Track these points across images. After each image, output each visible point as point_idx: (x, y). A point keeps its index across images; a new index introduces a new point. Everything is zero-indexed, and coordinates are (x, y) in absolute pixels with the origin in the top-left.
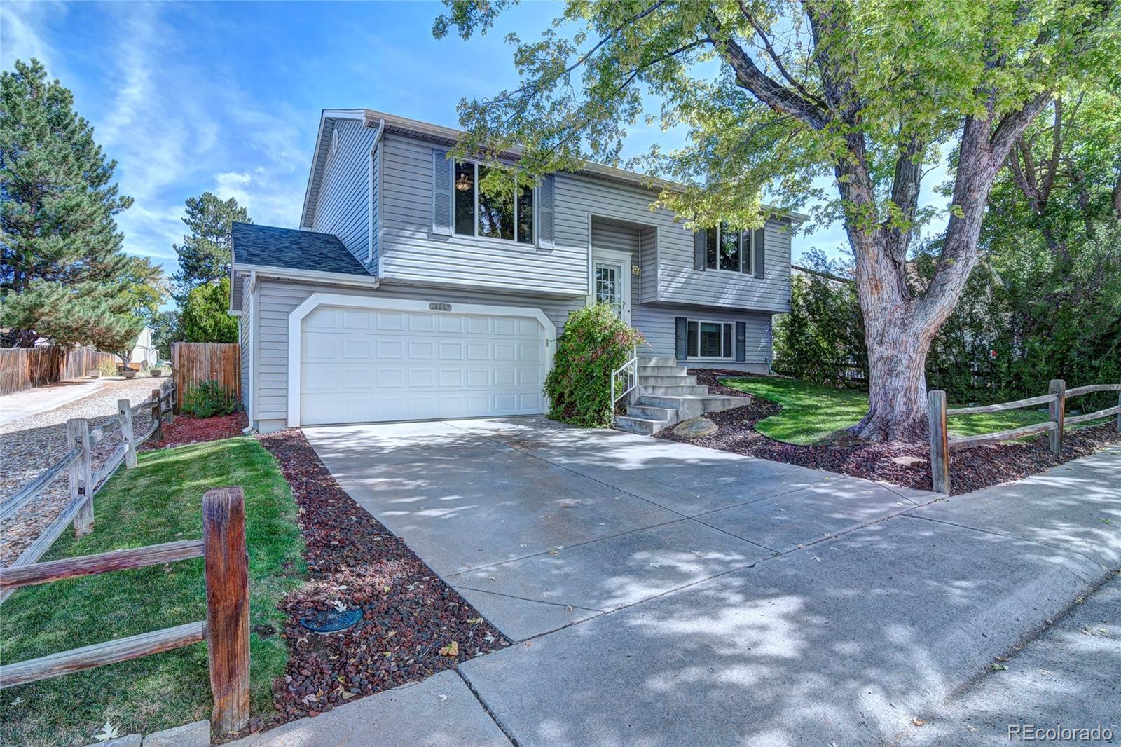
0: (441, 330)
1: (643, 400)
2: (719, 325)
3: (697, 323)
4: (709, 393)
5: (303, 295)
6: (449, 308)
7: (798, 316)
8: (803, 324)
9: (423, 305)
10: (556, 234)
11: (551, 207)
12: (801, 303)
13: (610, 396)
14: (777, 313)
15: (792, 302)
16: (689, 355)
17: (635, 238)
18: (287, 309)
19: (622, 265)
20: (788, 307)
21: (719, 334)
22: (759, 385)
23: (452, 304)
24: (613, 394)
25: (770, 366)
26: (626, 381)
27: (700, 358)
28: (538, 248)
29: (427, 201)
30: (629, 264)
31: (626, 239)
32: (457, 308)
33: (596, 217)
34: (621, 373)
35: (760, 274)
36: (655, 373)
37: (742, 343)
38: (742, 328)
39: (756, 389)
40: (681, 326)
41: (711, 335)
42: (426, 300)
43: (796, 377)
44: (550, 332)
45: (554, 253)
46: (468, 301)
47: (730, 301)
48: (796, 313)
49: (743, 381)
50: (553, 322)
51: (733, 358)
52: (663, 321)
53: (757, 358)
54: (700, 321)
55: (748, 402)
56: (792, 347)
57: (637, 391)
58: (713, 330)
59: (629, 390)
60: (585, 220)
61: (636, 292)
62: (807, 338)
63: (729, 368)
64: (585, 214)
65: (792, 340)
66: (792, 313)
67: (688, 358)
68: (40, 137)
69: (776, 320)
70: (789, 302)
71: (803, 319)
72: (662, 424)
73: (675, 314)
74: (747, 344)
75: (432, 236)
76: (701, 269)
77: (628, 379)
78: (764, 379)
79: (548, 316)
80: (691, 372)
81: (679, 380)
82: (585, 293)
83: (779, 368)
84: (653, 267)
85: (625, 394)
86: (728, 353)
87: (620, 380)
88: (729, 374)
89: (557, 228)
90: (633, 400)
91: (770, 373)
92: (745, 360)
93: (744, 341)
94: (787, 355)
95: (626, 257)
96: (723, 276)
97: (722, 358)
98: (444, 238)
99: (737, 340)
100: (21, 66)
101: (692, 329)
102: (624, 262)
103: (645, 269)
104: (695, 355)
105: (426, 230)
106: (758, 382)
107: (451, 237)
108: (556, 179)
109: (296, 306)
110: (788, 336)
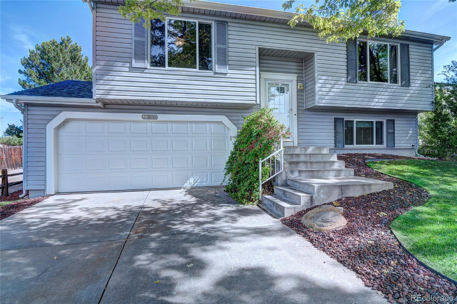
0: (153, 131)
1: (289, 183)
2: (372, 122)
3: (353, 122)
4: (355, 175)
5: (55, 113)
6: (156, 118)
7: (440, 113)
8: (445, 119)
9: (138, 117)
10: (230, 62)
11: (224, 43)
12: (444, 103)
13: (258, 179)
14: (422, 111)
15: (436, 103)
16: (346, 144)
17: (301, 64)
18: (44, 122)
19: (290, 84)
20: (432, 107)
21: (372, 128)
22: (405, 167)
23: (158, 115)
24: (260, 178)
25: (417, 151)
26: (273, 167)
27: (355, 146)
28: (216, 73)
29: (128, 46)
30: (295, 83)
31: (293, 66)
32: (161, 117)
33: (262, 48)
34: (269, 161)
35: (407, 83)
36: (308, 159)
37: (392, 135)
38: (391, 123)
39: (402, 171)
40: (339, 124)
41: (365, 129)
42: (139, 113)
43: (440, 158)
44: (233, 131)
45: (228, 75)
46: (170, 112)
47: (381, 104)
48: (439, 111)
49: (389, 163)
50: (235, 124)
51: (384, 145)
52: (324, 120)
53: (405, 145)
54: (355, 120)
55: (390, 186)
56: (435, 136)
57: (284, 174)
58: (367, 126)
59: (276, 174)
60: (254, 51)
61: (301, 101)
62: (450, 130)
63: (380, 153)
64: (254, 47)
65: (434, 131)
66: (435, 112)
67: (345, 146)
68: (67, 66)
69: (422, 117)
70: (433, 102)
71: (445, 115)
72: (295, 208)
73: (334, 115)
74: (396, 135)
75: (132, 69)
76: (355, 81)
77: (274, 164)
78: (409, 161)
79: (231, 120)
80: (339, 158)
81: (328, 165)
82: (254, 102)
83: (424, 152)
84: (312, 82)
85: (271, 177)
86: (380, 141)
87: (267, 166)
88: (379, 157)
89: (230, 58)
90: (279, 181)
91: (416, 155)
92: (394, 146)
93: (394, 133)
94: (431, 142)
95: (293, 77)
96: (374, 86)
97: (375, 145)
98: (142, 70)
99: (388, 133)
100: (63, 39)
101: (349, 126)
102: (291, 81)
103: (307, 85)
104: (352, 143)
105: (128, 65)
106: (404, 164)
107: (146, 68)
108: (229, 24)
109: (50, 120)
110: (432, 128)
